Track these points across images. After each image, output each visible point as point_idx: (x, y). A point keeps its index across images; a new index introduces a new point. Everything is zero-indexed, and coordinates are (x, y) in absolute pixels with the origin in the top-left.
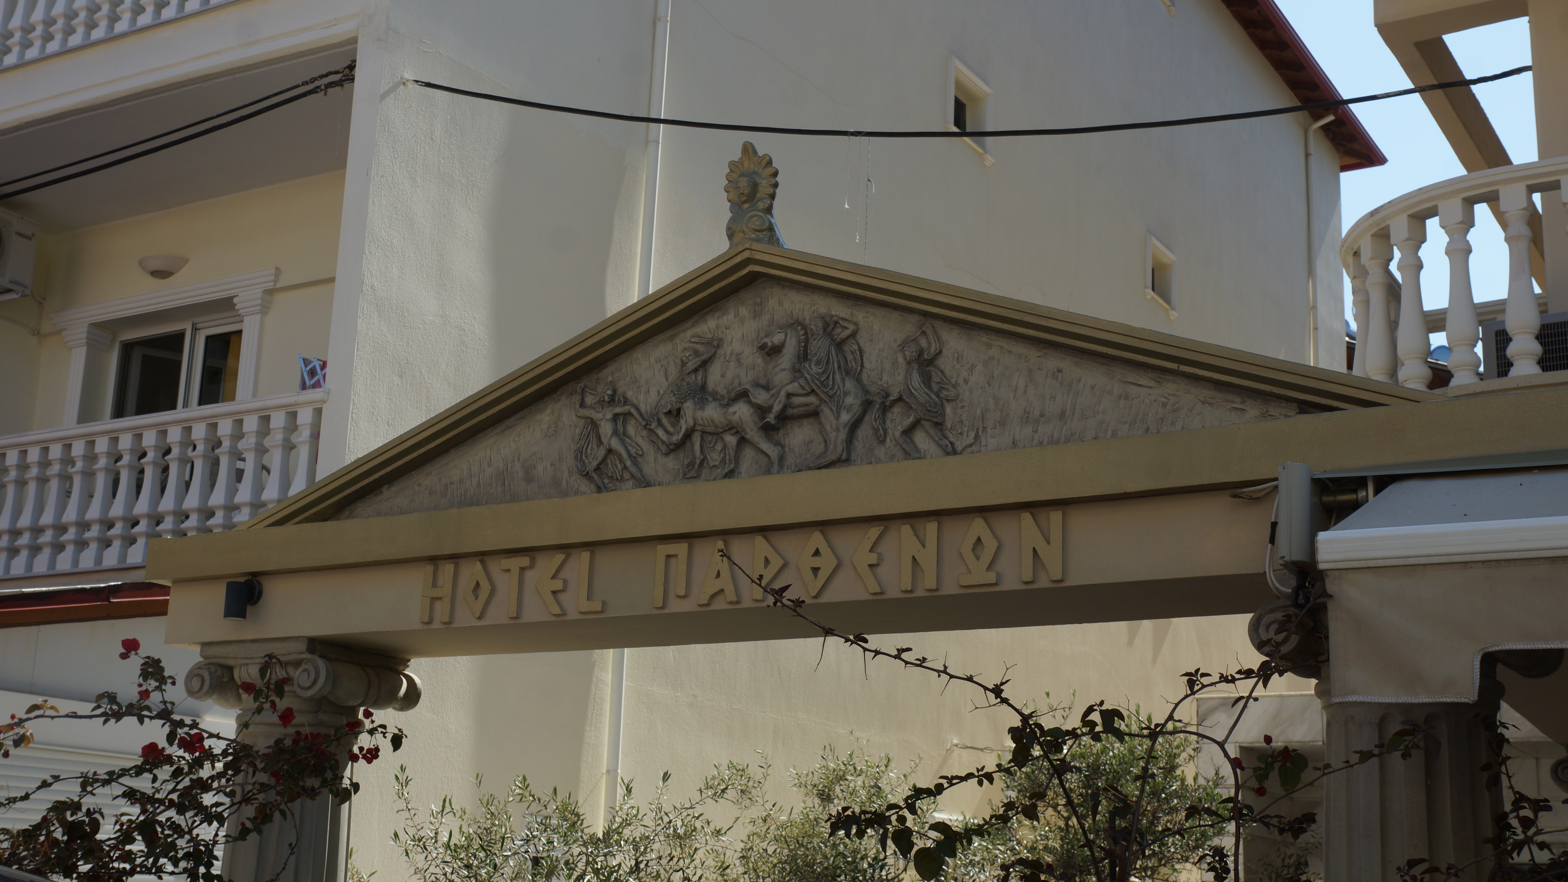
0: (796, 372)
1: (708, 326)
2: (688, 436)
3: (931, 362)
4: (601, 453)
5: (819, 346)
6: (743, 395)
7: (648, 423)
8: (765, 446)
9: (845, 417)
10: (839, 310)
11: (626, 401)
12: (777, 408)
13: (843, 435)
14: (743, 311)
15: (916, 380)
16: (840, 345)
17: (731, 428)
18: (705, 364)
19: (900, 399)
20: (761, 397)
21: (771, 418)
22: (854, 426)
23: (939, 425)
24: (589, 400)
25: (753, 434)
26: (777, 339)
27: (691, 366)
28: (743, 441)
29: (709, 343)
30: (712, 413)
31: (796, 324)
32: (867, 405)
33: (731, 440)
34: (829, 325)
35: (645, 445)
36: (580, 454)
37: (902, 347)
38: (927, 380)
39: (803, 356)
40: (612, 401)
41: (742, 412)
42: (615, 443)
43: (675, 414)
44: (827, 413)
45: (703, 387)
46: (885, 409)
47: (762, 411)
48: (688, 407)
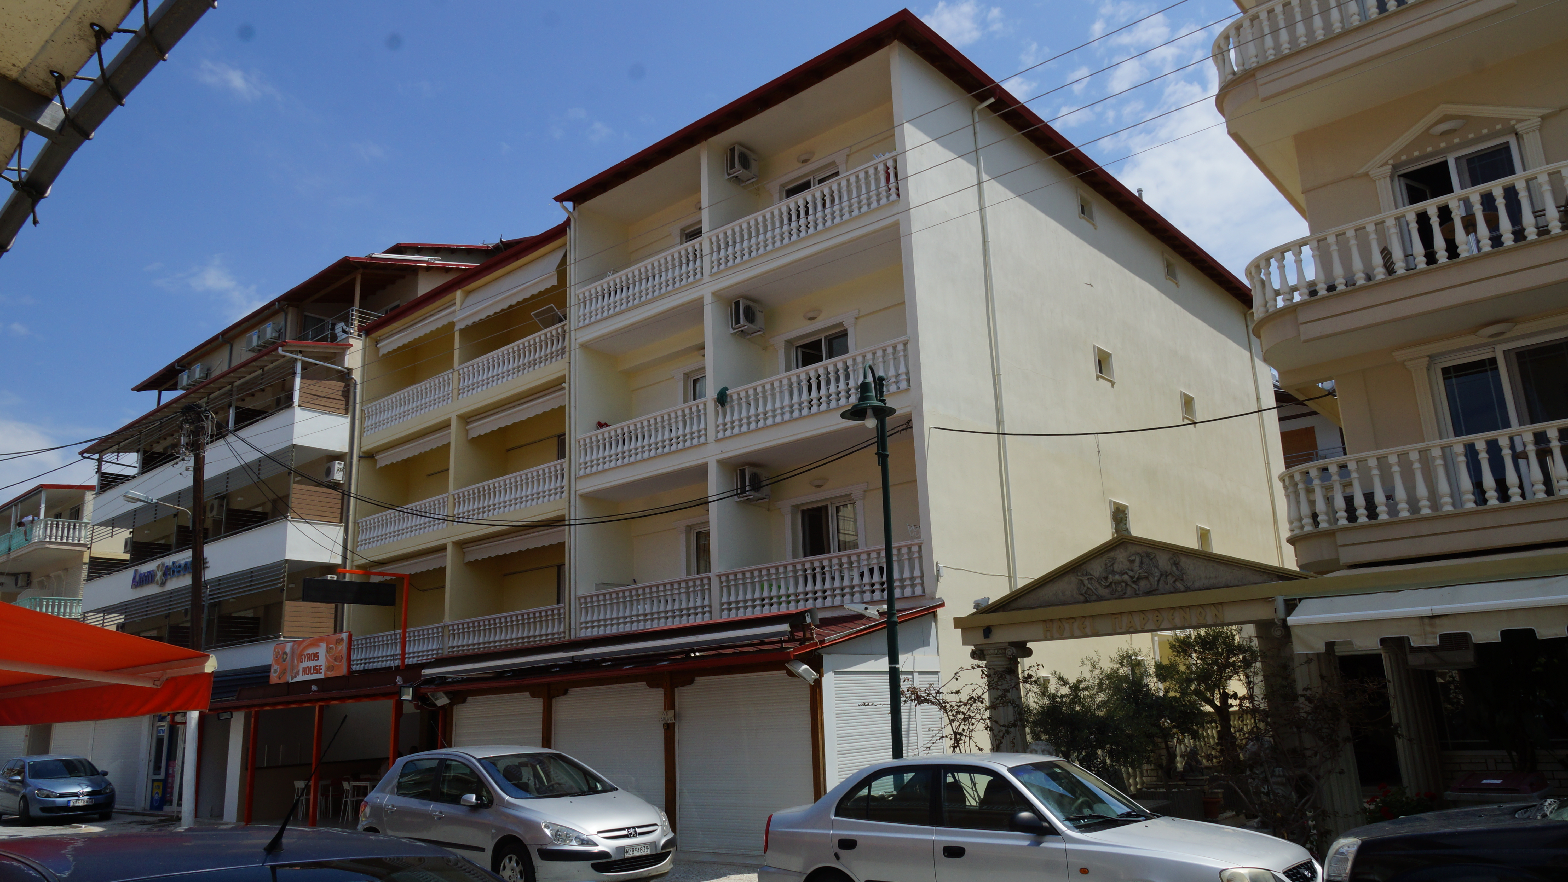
0: (1141, 568)
1: (1112, 554)
2: (1111, 583)
3: (1178, 564)
4: (1085, 588)
5: (1146, 560)
6: (1126, 573)
7: (1098, 580)
8: (1134, 586)
9: (1156, 579)
10: (1150, 550)
11: (1091, 575)
12: (1136, 577)
13: (1156, 583)
14: (1121, 550)
15: (1174, 569)
16: (1151, 560)
17: (1123, 581)
18: (1113, 565)
19: (1171, 574)
20: (1131, 573)
21: (1135, 579)
22: (1158, 581)
23: (1182, 580)
24: (1079, 574)
25: (1130, 583)
26: (1133, 558)
27: (1109, 565)
28: (1127, 585)
29: (1113, 559)
30: (1117, 577)
31: (1138, 554)
32: (1161, 575)
33: (1123, 584)
34: (1148, 555)
35: (1098, 586)
36: (1078, 589)
37: (1169, 560)
38: (1177, 569)
39: (1142, 563)
40: (1087, 575)
41: (1126, 577)
42: (1089, 586)
43: (1106, 578)
44: (1151, 578)
45: (1113, 571)
46: (1167, 576)
47: (1132, 577)
48: (1110, 576)
